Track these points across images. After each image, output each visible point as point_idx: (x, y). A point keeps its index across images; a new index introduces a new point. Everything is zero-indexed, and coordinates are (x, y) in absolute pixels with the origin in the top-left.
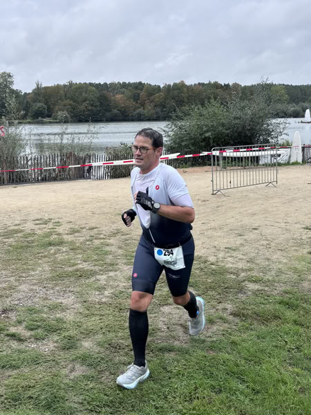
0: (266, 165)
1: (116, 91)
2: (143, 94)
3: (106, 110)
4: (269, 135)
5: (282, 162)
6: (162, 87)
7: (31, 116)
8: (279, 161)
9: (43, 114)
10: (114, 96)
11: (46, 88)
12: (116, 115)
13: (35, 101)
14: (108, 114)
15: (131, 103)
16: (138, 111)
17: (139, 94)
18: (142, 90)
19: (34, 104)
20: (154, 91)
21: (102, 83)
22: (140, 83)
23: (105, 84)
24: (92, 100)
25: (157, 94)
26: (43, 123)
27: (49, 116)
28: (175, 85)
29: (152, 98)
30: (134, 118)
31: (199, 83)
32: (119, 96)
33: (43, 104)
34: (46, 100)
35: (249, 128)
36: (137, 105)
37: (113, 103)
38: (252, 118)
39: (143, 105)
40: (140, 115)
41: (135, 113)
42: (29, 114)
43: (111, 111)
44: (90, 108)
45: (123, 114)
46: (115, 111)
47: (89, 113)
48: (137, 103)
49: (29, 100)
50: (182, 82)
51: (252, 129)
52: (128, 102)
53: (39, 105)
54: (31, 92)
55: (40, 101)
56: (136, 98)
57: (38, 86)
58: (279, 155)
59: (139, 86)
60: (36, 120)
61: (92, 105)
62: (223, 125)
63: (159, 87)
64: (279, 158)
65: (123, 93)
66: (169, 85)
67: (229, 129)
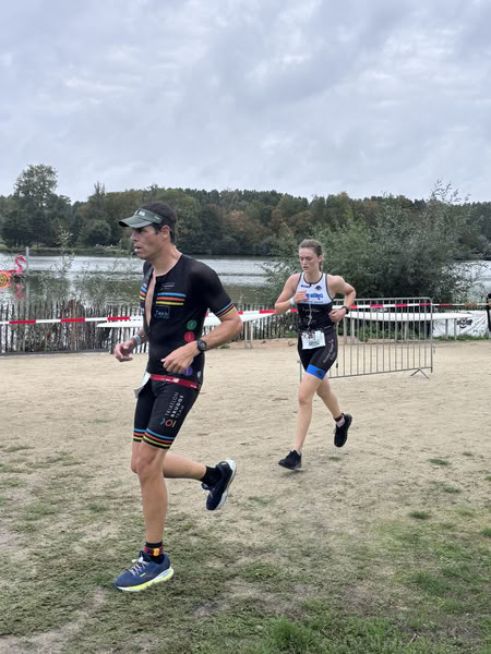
0: (441, 339)
1: (232, 205)
2: (277, 211)
3: (213, 236)
4: (452, 285)
5: (474, 334)
6: (310, 200)
7: (83, 242)
8: (469, 333)
9: (104, 239)
10: (228, 213)
11: (111, 195)
12: (230, 245)
13: (91, 217)
14: (216, 243)
15: (257, 226)
16: (267, 240)
17: (271, 212)
18: (275, 204)
19: (90, 221)
20: (296, 207)
21: (209, 190)
22: (273, 193)
23: (215, 192)
24: (190, 219)
25: (301, 214)
26: (102, 254)
27: (114, 243)
28: (331, 198)
29: (292, 219)
30: (260, 251)
31: (373, 198)
32: (235, 214)
33: (104, 222)
34: (111, 214)
35: (412, 270)
36: (266, 230)
37: (225, 223)
38: (419, 254)
39: (276, 230)
40: (270, 246)
41: (263, 242)
42: (80, 238)
43: (220, 238)
44: (186, 231)
45: (241, 244)
46: (228, 238)
47: (184, 240)
48: (266, 226)
49: (81, 214)
50: (344, 194)
51: (417, 273)
52: (250, 223)
53: (98, 223)
54: (85, 200)
55: (100, 217)
56: (265, 217)
57: (98, 190)
58: (470, 322)
59: (272, 198)
60: (90, 249)
61: (189, 227)
62: (366, 263)
63: (305, 200)
64: (468, 327)
65: (243, 208)
66: (322, 199)
67: (378, 270)
